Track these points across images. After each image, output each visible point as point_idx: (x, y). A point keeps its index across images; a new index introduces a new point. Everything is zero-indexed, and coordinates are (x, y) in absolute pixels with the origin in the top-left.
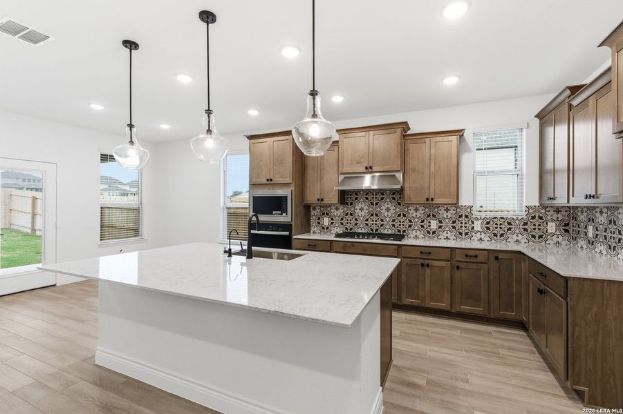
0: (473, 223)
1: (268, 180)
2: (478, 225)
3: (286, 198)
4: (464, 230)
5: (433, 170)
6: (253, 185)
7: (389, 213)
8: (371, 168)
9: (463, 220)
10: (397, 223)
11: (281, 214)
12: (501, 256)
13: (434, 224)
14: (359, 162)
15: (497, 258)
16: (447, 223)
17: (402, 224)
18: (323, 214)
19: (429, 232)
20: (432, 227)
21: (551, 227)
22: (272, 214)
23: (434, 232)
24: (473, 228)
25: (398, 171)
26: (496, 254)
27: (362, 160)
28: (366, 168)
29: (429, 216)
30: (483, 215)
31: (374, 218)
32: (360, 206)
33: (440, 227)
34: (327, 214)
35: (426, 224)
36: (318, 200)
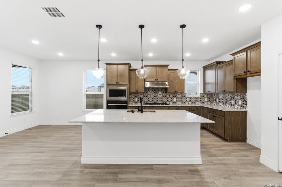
0: (186, 99)
1: (116, 83)
2: (188, 100)
3: (125, 90)
4: (184, 101)
5: (177, 81)
6: (108, 85)
7: (160, 96)
8: (157, 80)
9: (184, 98)
10: (163, 99)
11: (123, 97)
12: (198, 108)
13: (175, 100)
14: (153, 78)
15: (197, 109)
16: (179, 99)
17: (165, 100)
18: (135, 97)
19: (173, 102)
20: (174, 100)
21: (206, 99)
22: (119, 97)
23: (175, 102)
24: (186, 100)
25: (166, 81)
26: (197, 108)
27: (154, 77)
28: (156, 80)
29: (173, 97)
30: (189, 96)
31: (155, 98)
32: (150, 93)
33: (177, 100)
34: (137, 97)
35: (172, 99)
36: (136, 91)
